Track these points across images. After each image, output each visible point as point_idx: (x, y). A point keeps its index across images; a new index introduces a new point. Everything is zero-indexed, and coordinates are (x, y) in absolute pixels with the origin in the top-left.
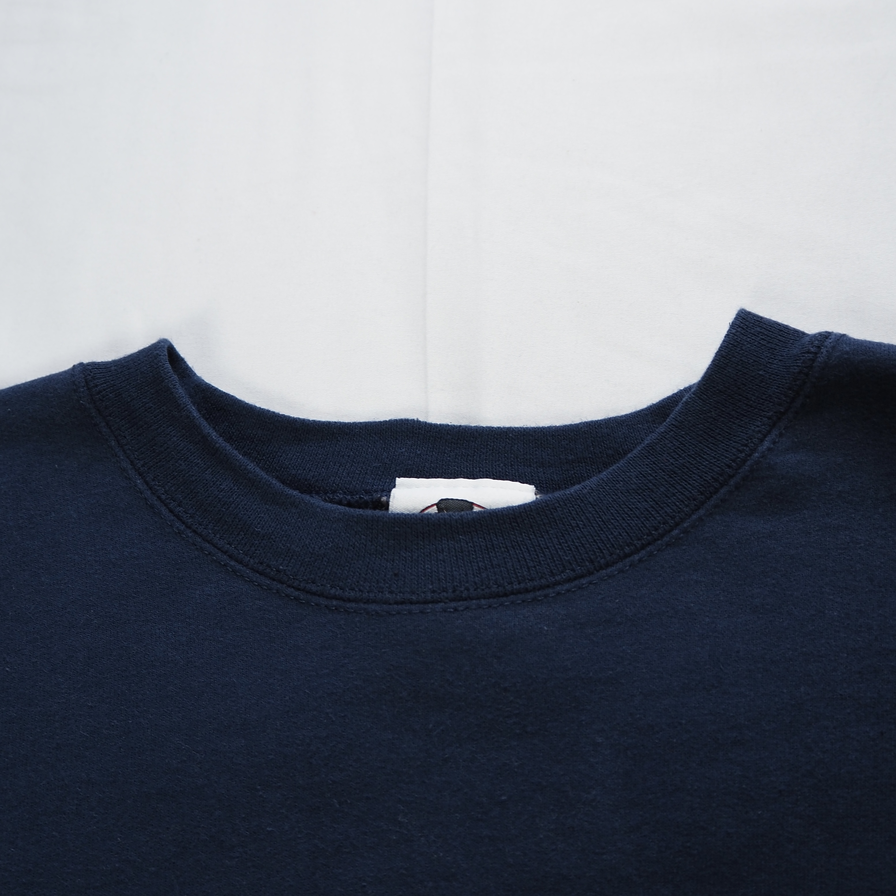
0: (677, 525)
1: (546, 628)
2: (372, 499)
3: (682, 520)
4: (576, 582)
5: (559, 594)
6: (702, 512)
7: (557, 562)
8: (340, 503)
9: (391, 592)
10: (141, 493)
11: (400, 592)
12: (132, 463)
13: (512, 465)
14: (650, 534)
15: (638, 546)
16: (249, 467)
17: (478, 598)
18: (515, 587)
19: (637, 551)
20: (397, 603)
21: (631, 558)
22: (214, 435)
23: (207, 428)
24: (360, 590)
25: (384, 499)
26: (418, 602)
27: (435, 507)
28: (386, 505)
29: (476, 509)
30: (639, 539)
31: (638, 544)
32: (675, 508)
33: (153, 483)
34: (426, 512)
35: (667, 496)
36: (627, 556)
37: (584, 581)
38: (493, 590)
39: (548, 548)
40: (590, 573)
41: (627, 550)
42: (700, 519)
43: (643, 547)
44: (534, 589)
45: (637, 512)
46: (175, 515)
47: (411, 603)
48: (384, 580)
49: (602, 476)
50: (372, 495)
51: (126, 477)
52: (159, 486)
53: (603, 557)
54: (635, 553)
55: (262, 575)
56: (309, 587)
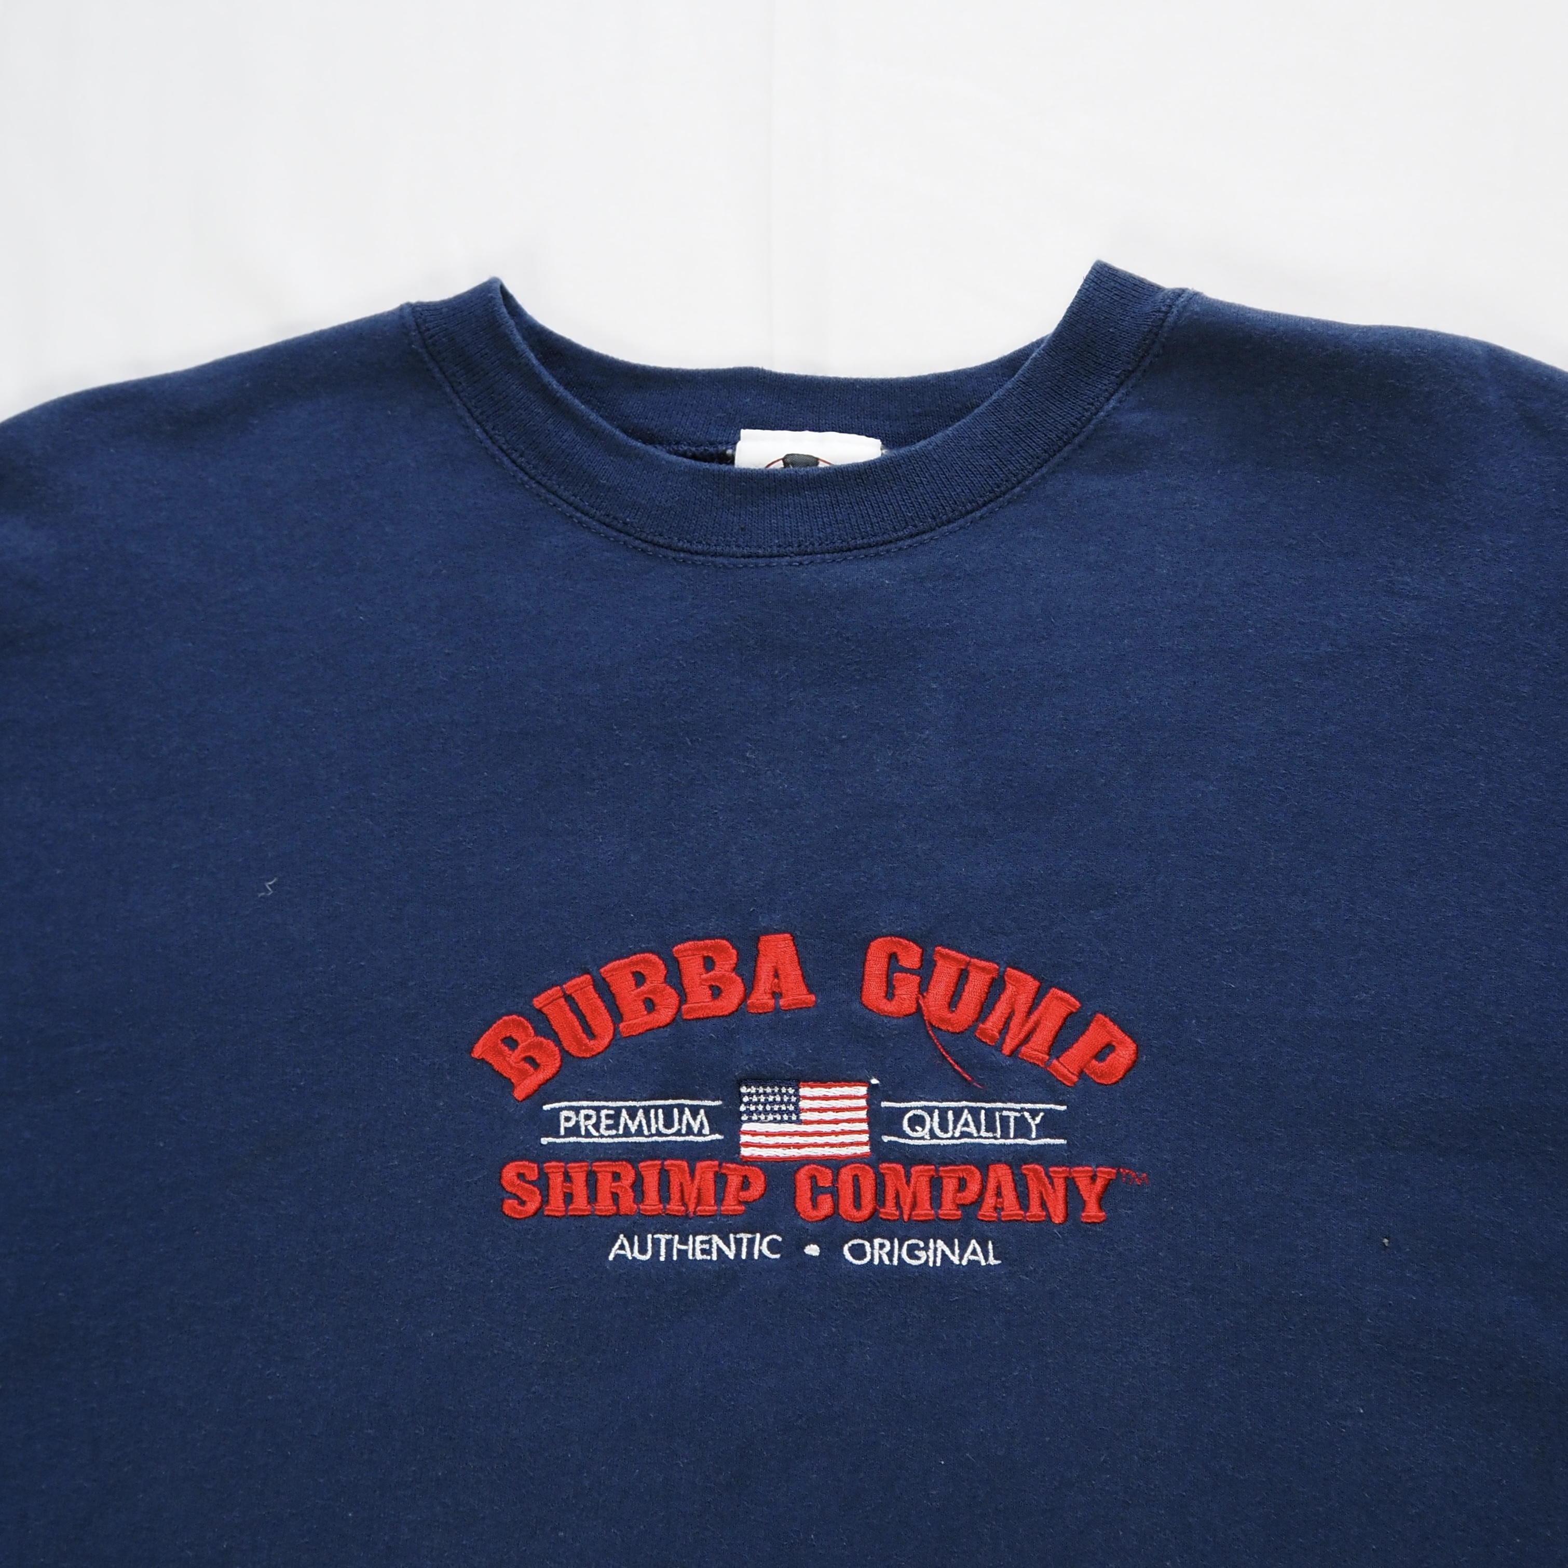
0: (1019, 482)
1: (887, 582)
2: (718, 451)
3: (1025, 478)
4: (918, 538)
5: (900, 549)
6: (1044, 470)
7: (900, 518)
8: (684, 455)
9: (738, 546)
10: (481, 442)
11: (747, 546)
12: (469, 410)
13: (857, 419)
14: (991, 492)
15: (980, 503)
16: (591, 417)
17: (822, 553)
18: (858, 542)
19: (979, 508)
20: (744, 556)
21: (973, 514)
22: (555, 384)
23: (547, 378)
24: (707, 544)
25: (729, 452)
26: (764, 556)
27: (781, 462)
28: (731, 460)
29: (821, 465)
30: (981, 497)
31: (980, 501)
32: (1018, 466)
33: (493, 432)
34: (772, 467)
35: (1011, 454)
36: (968, 513)
37: (926, 537)
38: (837, 544)
39: (891, 504)
40: (932, 530)
41: (969, 507)
42: (1043, 477)
43: (985, 505)
44: (877, 545)
45: (981, 469)
46: (517, 466)
47: (758, 557)
48: (731, 534)
49: (948, 432)
50: (717, 447)
51: (463, 426)
52: (499, 435)
53: (946, 514)
54: (977, 510)
55: (607, 526)
56: (656, 539)
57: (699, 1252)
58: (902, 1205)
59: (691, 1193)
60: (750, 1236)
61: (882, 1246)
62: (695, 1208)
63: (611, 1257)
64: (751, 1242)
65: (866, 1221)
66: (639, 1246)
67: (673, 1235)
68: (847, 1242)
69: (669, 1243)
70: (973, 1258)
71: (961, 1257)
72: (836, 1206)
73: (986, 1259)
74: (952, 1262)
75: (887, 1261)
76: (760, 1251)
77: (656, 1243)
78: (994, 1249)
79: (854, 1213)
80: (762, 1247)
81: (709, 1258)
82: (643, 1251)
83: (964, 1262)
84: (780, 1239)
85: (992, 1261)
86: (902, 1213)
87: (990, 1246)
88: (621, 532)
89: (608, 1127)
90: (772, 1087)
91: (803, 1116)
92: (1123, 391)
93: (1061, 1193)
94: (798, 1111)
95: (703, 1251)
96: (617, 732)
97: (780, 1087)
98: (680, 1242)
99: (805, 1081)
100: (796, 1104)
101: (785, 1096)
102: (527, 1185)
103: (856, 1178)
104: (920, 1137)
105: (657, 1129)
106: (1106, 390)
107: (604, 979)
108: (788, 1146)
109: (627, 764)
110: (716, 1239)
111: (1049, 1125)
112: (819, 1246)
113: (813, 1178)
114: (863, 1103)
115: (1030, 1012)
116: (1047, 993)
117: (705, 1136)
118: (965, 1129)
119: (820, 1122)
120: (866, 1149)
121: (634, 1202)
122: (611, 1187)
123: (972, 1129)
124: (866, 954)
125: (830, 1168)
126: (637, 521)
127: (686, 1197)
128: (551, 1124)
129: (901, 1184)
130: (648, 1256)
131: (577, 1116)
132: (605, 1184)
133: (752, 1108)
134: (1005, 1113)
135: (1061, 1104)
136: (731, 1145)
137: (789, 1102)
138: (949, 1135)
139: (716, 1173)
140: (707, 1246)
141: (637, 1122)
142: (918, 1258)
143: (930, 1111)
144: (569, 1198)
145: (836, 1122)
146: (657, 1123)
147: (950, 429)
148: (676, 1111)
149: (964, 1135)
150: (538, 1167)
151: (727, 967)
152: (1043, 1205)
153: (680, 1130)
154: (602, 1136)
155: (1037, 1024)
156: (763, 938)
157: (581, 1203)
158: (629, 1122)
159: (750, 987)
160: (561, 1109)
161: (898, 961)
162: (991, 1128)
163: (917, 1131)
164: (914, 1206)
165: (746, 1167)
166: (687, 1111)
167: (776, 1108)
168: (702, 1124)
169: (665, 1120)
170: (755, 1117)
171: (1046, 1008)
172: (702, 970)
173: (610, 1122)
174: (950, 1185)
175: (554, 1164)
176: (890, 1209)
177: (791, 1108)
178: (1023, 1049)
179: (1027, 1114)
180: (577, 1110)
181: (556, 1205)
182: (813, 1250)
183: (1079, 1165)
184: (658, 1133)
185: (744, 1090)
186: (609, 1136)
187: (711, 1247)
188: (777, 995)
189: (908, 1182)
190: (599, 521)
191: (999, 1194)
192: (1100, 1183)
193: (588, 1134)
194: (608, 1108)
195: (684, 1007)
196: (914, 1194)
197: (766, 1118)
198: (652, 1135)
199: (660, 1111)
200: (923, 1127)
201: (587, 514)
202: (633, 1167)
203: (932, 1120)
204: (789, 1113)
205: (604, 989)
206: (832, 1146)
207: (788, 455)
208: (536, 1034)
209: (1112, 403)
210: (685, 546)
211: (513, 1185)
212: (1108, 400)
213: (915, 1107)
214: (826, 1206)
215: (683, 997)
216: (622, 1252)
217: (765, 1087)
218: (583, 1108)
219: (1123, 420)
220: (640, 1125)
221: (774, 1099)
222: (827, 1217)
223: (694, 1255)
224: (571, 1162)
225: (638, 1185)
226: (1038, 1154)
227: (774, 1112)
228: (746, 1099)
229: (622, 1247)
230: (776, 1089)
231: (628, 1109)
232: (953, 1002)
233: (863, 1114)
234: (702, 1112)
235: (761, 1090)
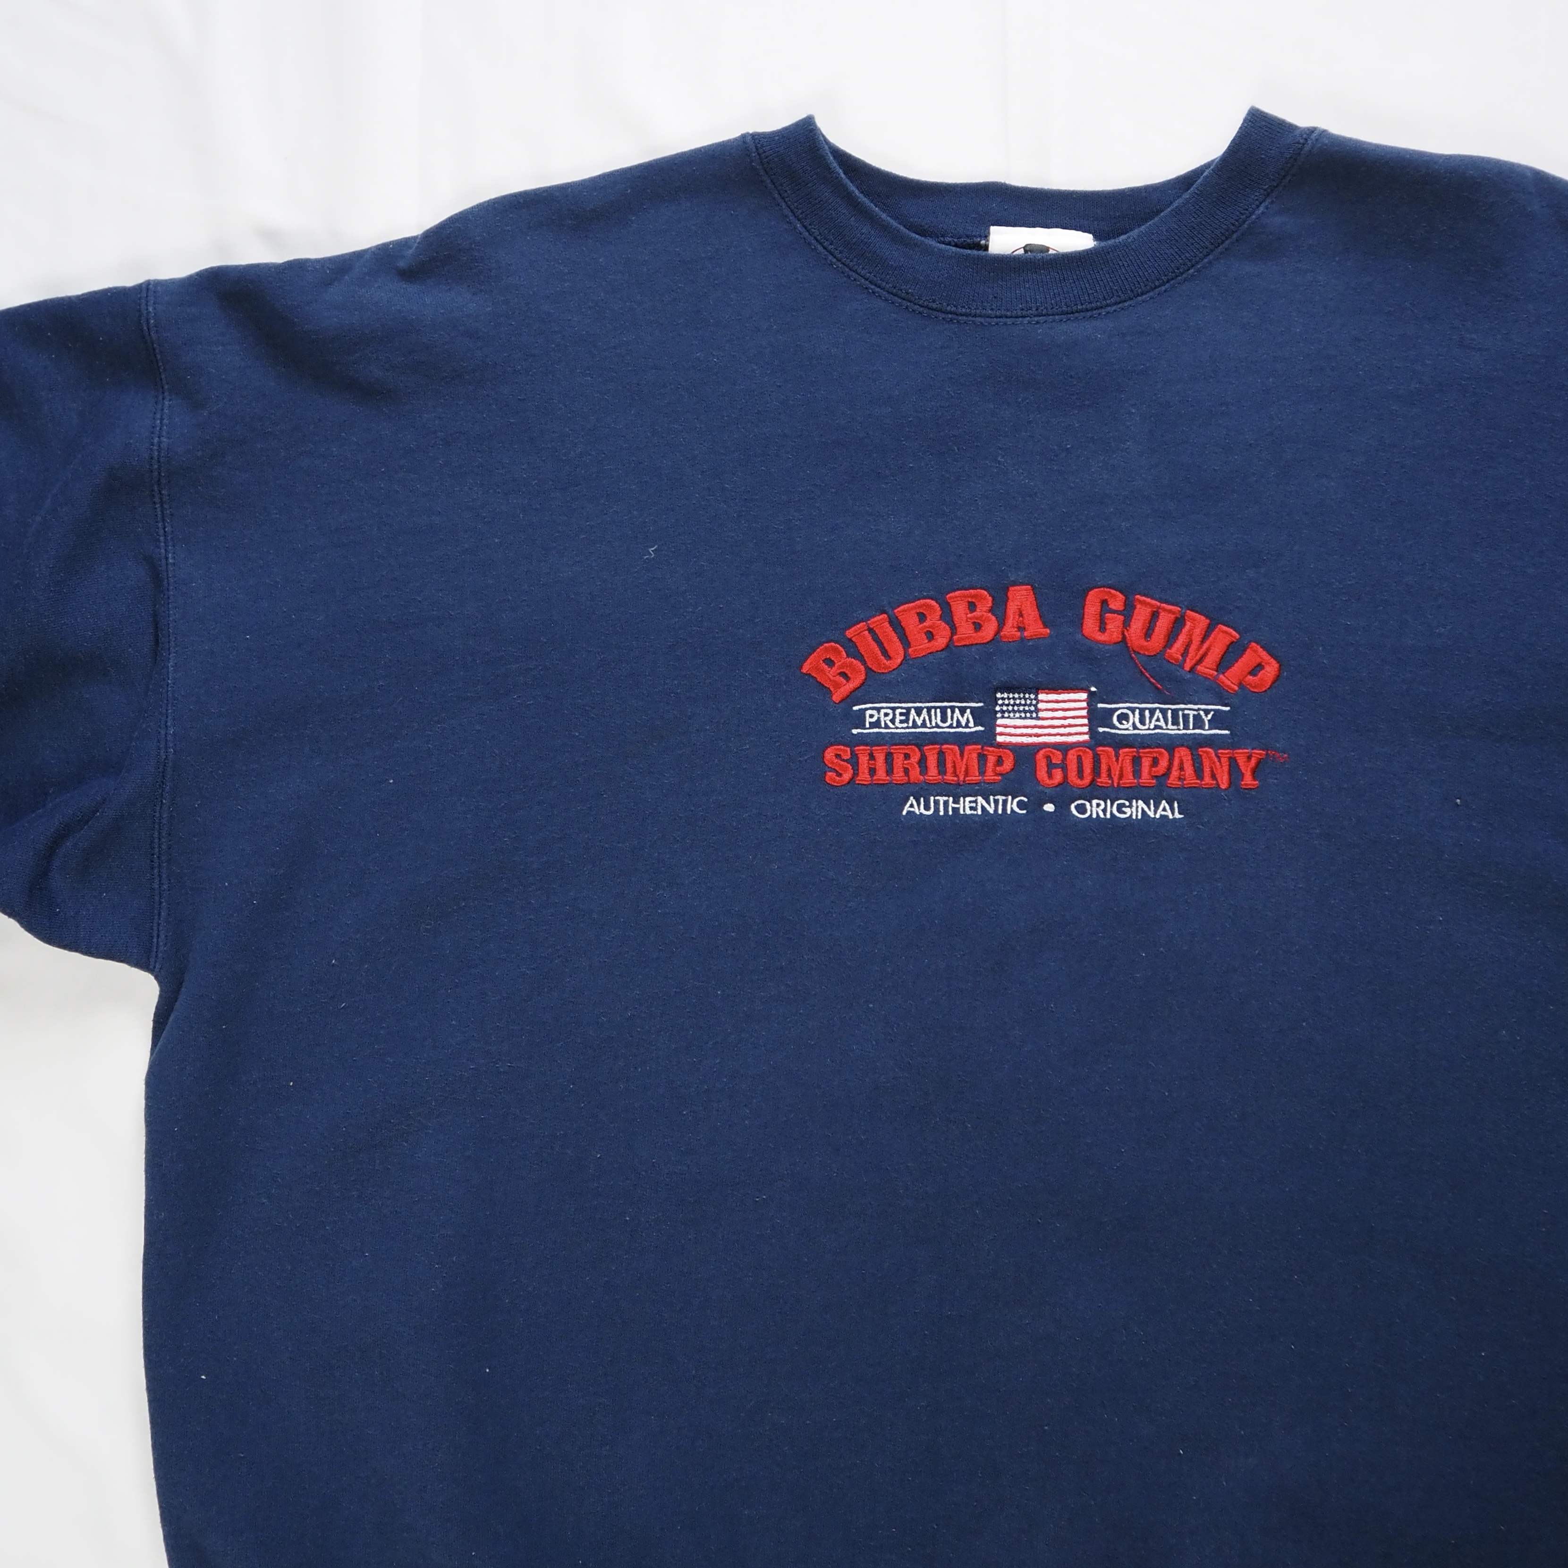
0: (1193, 266)
1: (1099, 336)
2: (973, 242)
3: (1197, 263)
4: (1120, 305)
5: (1108, 313)
6: (1211, 257)
7: (1108, 291)
8: (949, 244)
9: (992, 309)
10: (801, 234)
11: (999, 309)
12: (792, 211)
13: (1074, 218)
14: (1173, 272)
15: (1165, 280)
16: (882, 217)
17: (1053, 315)
18: (1079, 307)
19: (1163, 284)
20: (996, 317)
21: (1160, 288)
22: (857, 192)
23: (852, 188)
24: (969, 308)
25: (983, 242)
26: (1011, 317)
27: (1022, 250)
28: (986, 248)
29: (1051, 252)
30: (1166, 276)
31: (1165, 279)
32: (1192, 254)
33: (810, 227)
34: (1015, 253)
35: (1187, 245)
36: (1156, 287)
37: (1126, 304)
38: (1064, 309)
39: (1102, 280)
40: (1131, 299)
41: (1157, 283)
42: (1210, 262)
43: (1168, 282)
44: (1092, 309)
45: (1166, 257)
46: (827, 251)
47: (1007, 317)
48: (987, 301)
49: (1141, 229)
50: (973, 239)
51: (788, 222)
52: (815, 229)
53: (1141, 288)
54: (1162, 285)
55: (894, 295)
56: (931, 305)
57: (969, 809)
58: (1113, 776)
59: (961, 768)
60: (1004, 798)
61: (1098, 805)
62: (964, 778)
63: (904, 813)
64: (1005, 802)
65: (1087, 787)
66: (924, 805)
67: (949, 797)
68: (1073, 802)
69: (946, 803)
70: (1163, 813)
71: (1155, 812)
72: (1065, 777)
73: (1173, 813)
74: (1149, 816)
75: (1102, 815)
76: (1012, 808)
77: (937, 803)
78: (1179, 807)
79: (1079, 782)
80: (1013, 805)
81: (975, 813)
82: (927, 808)
83: (1158, 816)
84: (1026, 800)
85: (1178, 816)
86: (1113, 782)
87: (1176, 805)
88: (904, 299)
89: (901, 722)
90: (1019, 693)
91: (1041, 714)
92: (1269, 200)
93: (1226, 769)
94: (1037, 710)
95: (971, 808)
96: (904, 442)
97: (1024, 694)
98: (954, 802)
99: (1043, 689)
100: (1035, 706)
101: (1028, 700)
102: (842, 763)
103: (1079, 758)
104: (1125, 729)
105: (936, 723)
106: (1257, 200)
107: (897, 617)
108: (1030, 735)
109: (911, 465)
110: (980, 799)
111: (1218, 721)
112: (1054, 805)
113: (1048, 758)
114: (1084, 704)
115: (1203, 641)
116: (1215, 628)
117: (970, 728)
118: (1157, 723)
119: (1052, 718)
120: (1086, 737)
121: (921, 774)
122: (903, 764)
123: (1162, 723)
124: (1085, 600)
125: (1060, 751)
126: (916, 291)
127: (958, 771)
128: (859, 720)
129: (1112, 761)
130: (931, 812)
131: (879, 714)
132: (899, 760)
133: (1005, 708)
134: (1186, 712)
135: (1226, 705)
136: (990, 733)
137: (1030, 705)
138: (1147, 727)
139: (979, 754)
140: (974, 805)
141: (922, 718)
142: (1125, 813)
143: (1133, 710)
144: (873, 771)
145: (1065, 718)
146: (936, 719)
147: (1143, 227)
148: (949, 711)
149: (1156, 727)
150: (851, 750)
151: (984, 609)
152: (1213, 776)
153: (952, 724)
154: (897, 728)
155: (1208, 649)
156: (1011, 589)
157: (881, 774)
158: (916, 718)
159: (1002, 623)
160: (867, 709)
161: (1108, 605)
162: (1175, 722)
163: (1123, 724)
164: (1121, 777)
165: (1001, 750)
166: (957, 710)
167: (1021, 708)
168: (968, 720)
169: (942, 717)
170: (1006, 715)
171: (1215, 639)
172: (968, 611)
173: (903, 718)
174: (1146, 763)
175: (862, 748)
176: (1103, 779)
177: (1032, 708)
178: (1199, 667)
179: (1202, 713)
180: (878, 710)
181: (864, 776)
182: (1049, 807)
183: (1239, 748)
184: (937, 726)
185: (999, 695)
186: (902, 728)
187: (977, 805)
188: (1021, 629)
189: (1117, 760)
190: (888, 291)
191: (1181, 768)
192: (1253, 761)
193: (887, 727)
194: (902, 708)
195: (955, 637)
196: (1121, 768)
197: (1014, 716)
198: (933, 727)
199: (938, 710)
200: (1128, 722)
201: (879, 287)
202: (920, 750)
203: (1134, 717)
204: (1031, 712)
205: (896, 624)
206: (1062, 735)
207: (1027, 245)
208: (848, 656)
209: (1261, 209)
210: (952, 310)
211: (832, 763)
212: (1258, 207)
213: (1122, 707)
214: (1058, 776)
215: (954, 629)
216: (912, 809)
217: (1014, 694)
218: (883, 708)
219: (1269, 222)
220: (924, 720)
221: (1020, 703)
222: (1060, 784)
223: (964, 811)
224: (874, 746)
225: (923, 762)
226: (1210, 741)
227: (1020, 712)
228: (1000, 702)
229: (912, 806)
230: (1022, 695)
231: (916, 708)
232: (1148, 633)
233: (1084, 713)
234: (968, 711)
235: (1011, 696)
